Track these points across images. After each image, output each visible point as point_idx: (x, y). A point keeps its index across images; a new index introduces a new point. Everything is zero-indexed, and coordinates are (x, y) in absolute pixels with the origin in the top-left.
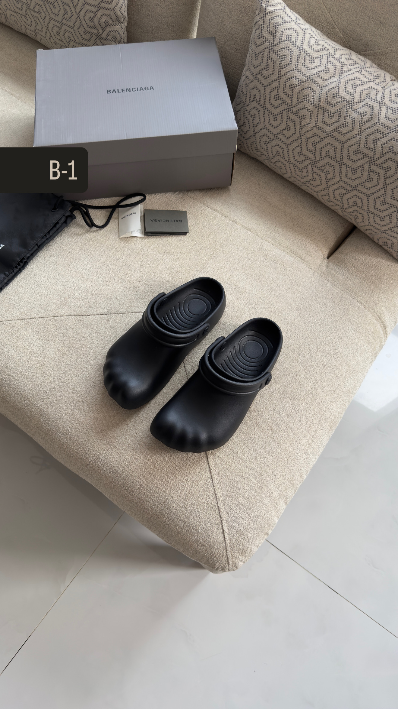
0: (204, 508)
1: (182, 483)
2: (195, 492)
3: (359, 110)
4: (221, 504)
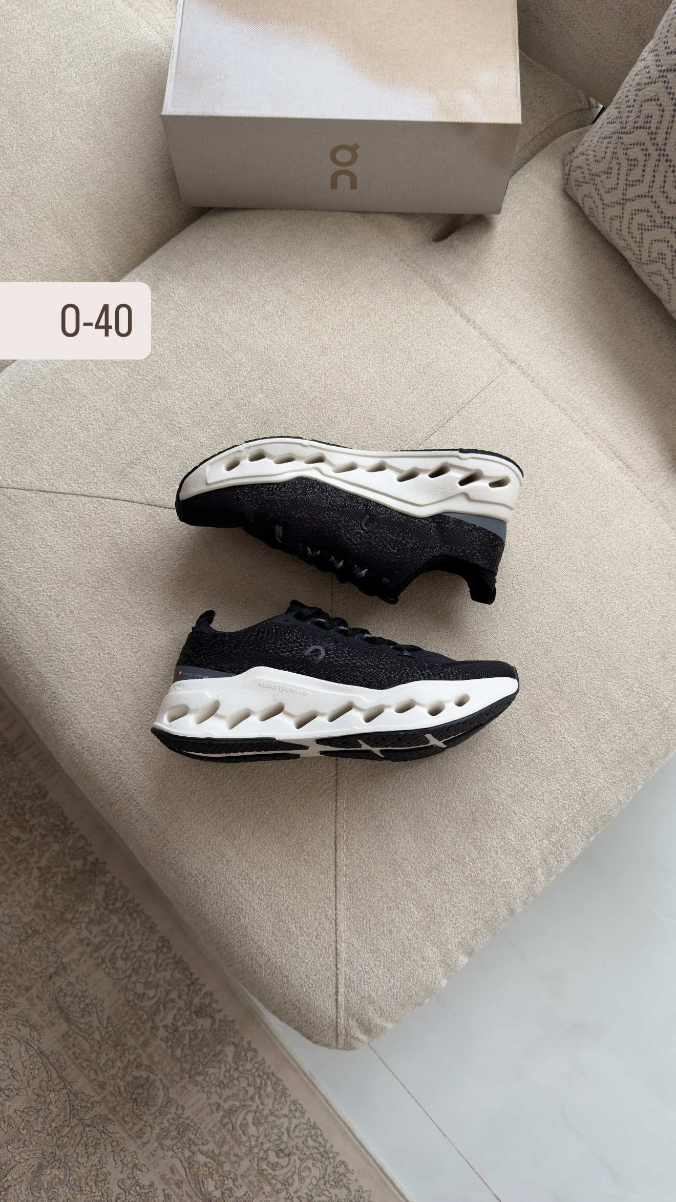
0: (308, 944)
1: (277, 889)
2: (298, 911)
4: (343, 945)
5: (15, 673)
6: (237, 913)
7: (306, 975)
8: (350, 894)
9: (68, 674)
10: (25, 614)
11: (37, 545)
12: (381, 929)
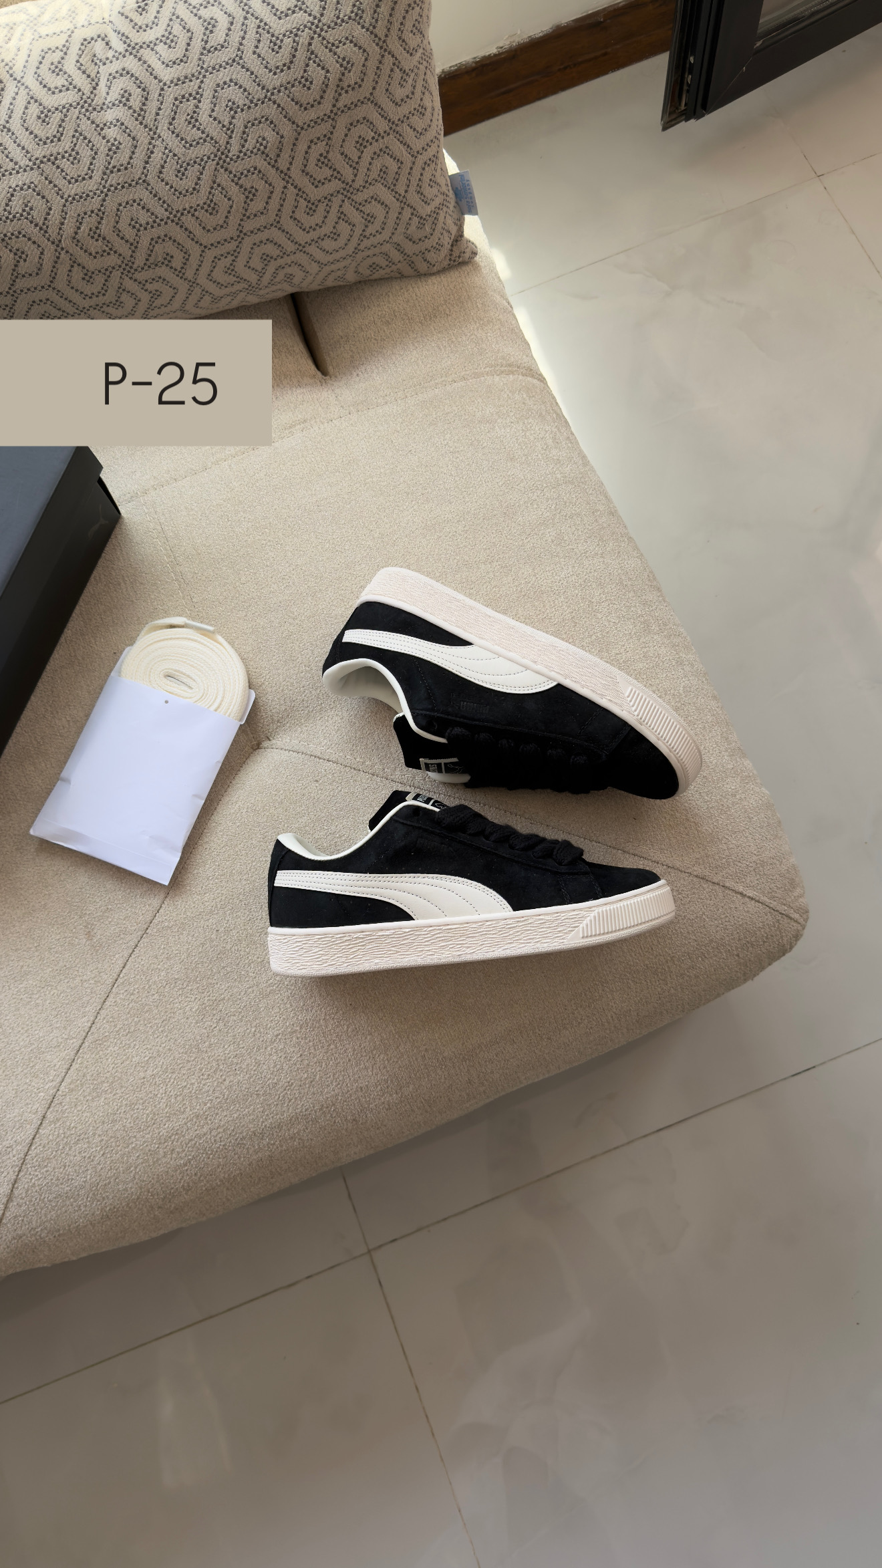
3: (109, 100)
10: (217, 1114)
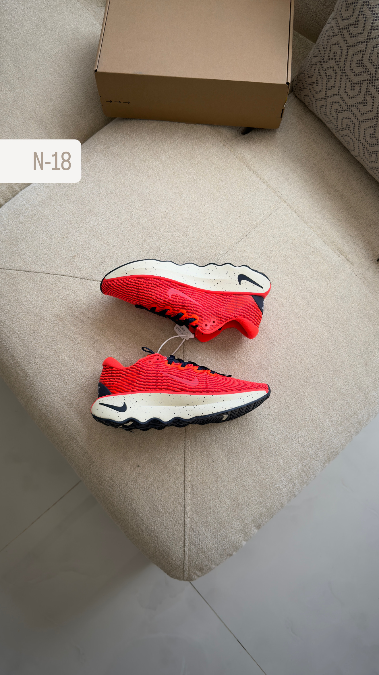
0: (169, 518)
1: (152, 488)
2: (164, 500)
4: (188, 519)
5: (10, 370)
6: (131, 501)
7: (168, 536)
8: (192, 491)
9: (40, 370)
11: (23, 301)
12: (209, 511)
